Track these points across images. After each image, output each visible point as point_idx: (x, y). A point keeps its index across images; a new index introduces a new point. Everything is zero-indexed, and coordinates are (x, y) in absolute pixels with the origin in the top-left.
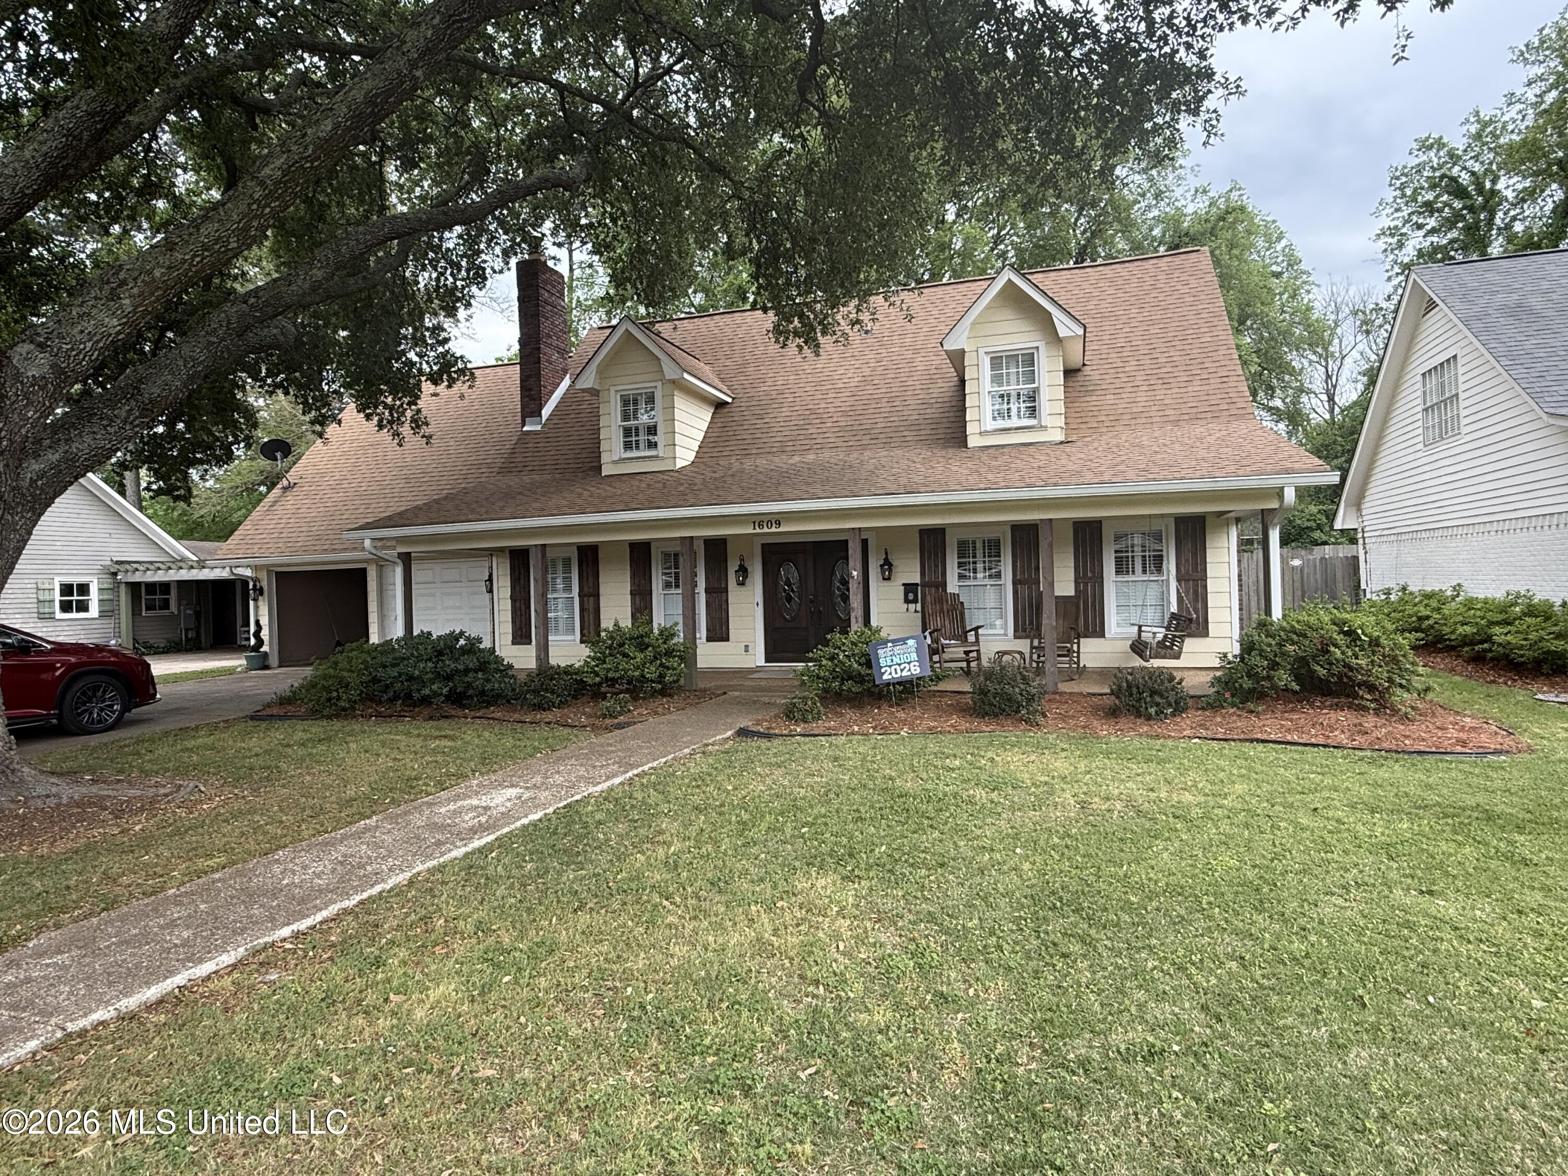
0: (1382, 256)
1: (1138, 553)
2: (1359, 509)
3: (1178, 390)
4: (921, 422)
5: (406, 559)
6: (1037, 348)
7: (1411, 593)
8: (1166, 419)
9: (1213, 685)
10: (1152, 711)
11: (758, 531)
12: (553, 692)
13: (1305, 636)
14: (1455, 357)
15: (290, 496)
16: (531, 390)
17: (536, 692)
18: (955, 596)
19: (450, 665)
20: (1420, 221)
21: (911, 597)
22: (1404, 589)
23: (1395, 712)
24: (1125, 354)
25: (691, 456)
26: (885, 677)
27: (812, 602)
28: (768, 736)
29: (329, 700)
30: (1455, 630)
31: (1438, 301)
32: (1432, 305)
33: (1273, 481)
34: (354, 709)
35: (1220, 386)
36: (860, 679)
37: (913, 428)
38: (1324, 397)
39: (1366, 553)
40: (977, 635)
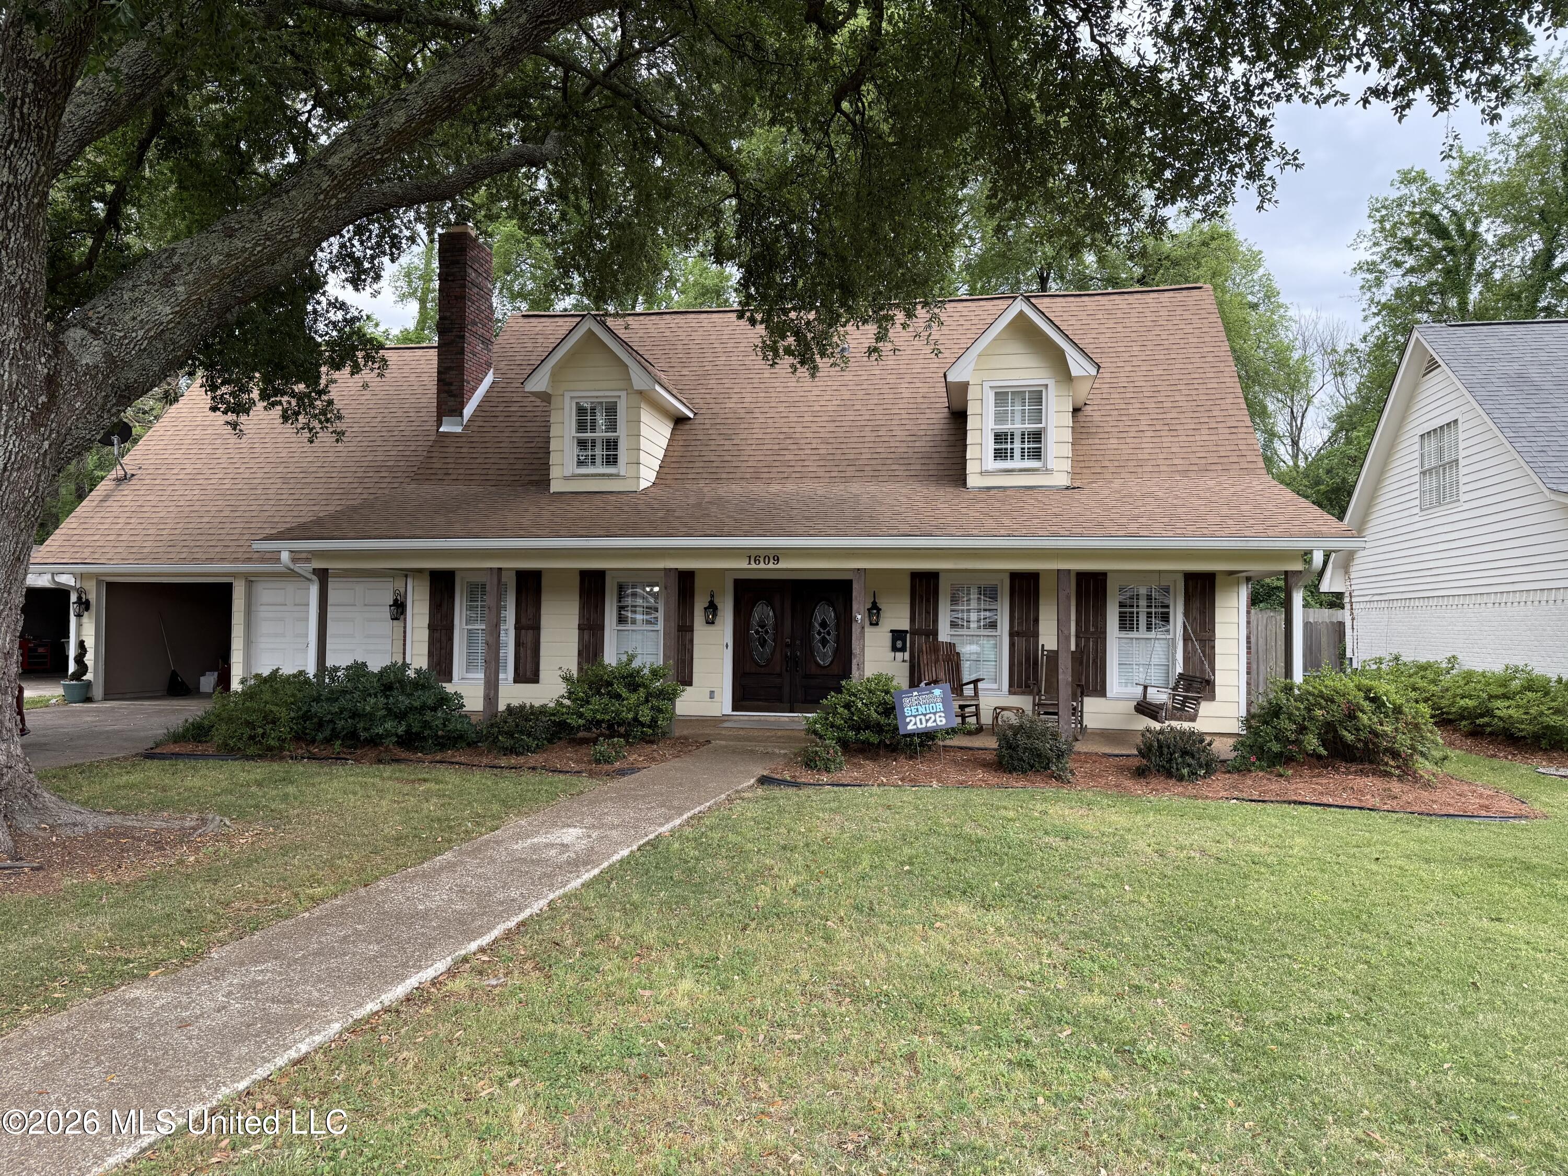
0: (1359, 292)
1: (1143, 611)
2: (1347, 572)
3: (1185, 439)
4: (910, 455)
5: (323, 576)
6: (1047, 386)
7: (1405, 664)
8: (1174, 468)
9: (1235, 749)
10: (1185, 771)
11: (753, 566)
12: (529, 735)
13: (1333, 701)
14: (1456, 421)
15: (126, 489)
16: (451, 384)
17: (510, 735)
18: (951, 646)
19: (404, 701)
20: (1399, 258)
21: (899, 644)
22: (1397, 659)
23: (1416, 779)
24: (1128, 395)
25: (652, 476)
26: (910, 727)
27: (787, 645)
28: (796, 785)
29: (252, 738)
30: (1454, 702)
31: (1440, 362)
32: (1433, 365)
33: (1303, 544)
34: (282, 749)
35: (1228, 437)
36: (878, 728)
37: (902, 462)
38: (1288, 441)
39: (1353, 619)
40: (976, 689)
